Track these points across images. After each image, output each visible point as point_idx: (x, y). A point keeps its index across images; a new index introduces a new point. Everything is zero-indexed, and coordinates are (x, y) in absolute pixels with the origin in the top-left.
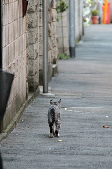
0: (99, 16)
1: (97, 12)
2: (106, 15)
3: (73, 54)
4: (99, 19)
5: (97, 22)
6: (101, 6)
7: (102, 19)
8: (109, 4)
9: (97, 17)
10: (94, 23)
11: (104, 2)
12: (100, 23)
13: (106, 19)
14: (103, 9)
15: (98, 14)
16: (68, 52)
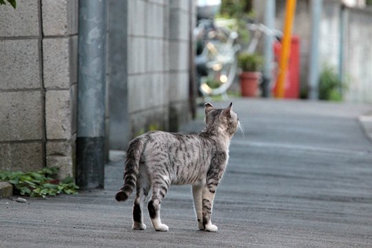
0: (262, 72)
1: (258, 59)
2: (285, 74)
3: (91, 172)
4: (264, 84)
5: (258, 92)
6: (271, 42)
7: (272, 85)
8: (295, 42)
9: (258, 75)
10: (245, 94)
11: (280, 33)
12: (264, 95)
13: (285, 84)
14: (277, 53)
15: (260, 66)
16: (66, 164)
